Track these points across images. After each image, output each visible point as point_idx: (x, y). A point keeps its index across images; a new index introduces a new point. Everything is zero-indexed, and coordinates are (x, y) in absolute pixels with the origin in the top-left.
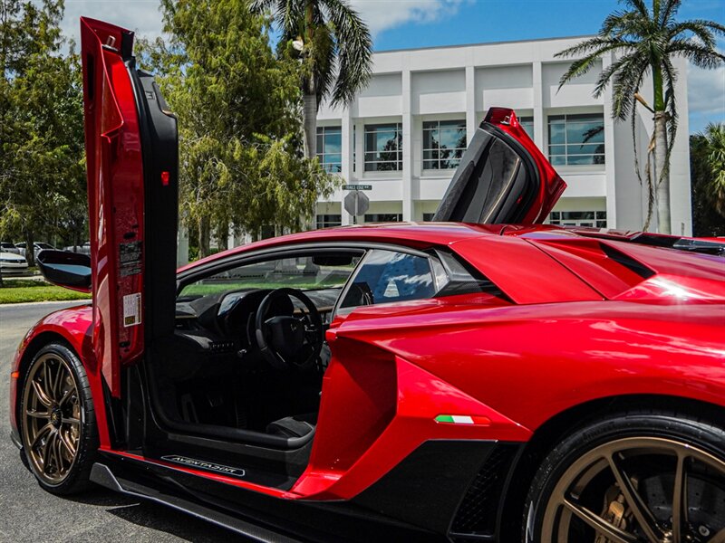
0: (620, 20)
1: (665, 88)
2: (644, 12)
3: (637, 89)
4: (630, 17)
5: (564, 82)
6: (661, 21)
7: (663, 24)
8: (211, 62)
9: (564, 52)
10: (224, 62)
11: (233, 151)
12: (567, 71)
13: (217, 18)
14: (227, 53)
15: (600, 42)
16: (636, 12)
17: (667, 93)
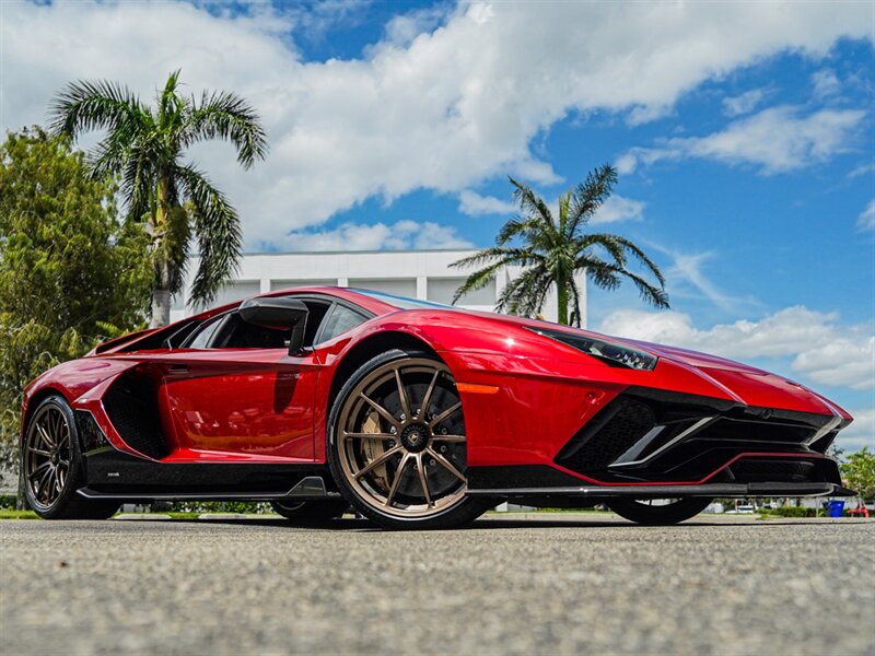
0: (520, 226)
1: (570, 310)
2: (548, 219)
3: (540, 308)
4: (534, 225)
5: (459, 296)
6: (568, 232)
7: (571, 236)
8: (42, 233)
9: (460, 262)
10: (59, 232)
11: (68, 344)
12: (464, 284)
13: (51, 176)
14: (64, 222)
15: (500, 252)
16: (540, 219)
17: (573, 314)
